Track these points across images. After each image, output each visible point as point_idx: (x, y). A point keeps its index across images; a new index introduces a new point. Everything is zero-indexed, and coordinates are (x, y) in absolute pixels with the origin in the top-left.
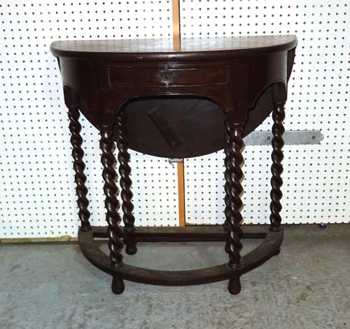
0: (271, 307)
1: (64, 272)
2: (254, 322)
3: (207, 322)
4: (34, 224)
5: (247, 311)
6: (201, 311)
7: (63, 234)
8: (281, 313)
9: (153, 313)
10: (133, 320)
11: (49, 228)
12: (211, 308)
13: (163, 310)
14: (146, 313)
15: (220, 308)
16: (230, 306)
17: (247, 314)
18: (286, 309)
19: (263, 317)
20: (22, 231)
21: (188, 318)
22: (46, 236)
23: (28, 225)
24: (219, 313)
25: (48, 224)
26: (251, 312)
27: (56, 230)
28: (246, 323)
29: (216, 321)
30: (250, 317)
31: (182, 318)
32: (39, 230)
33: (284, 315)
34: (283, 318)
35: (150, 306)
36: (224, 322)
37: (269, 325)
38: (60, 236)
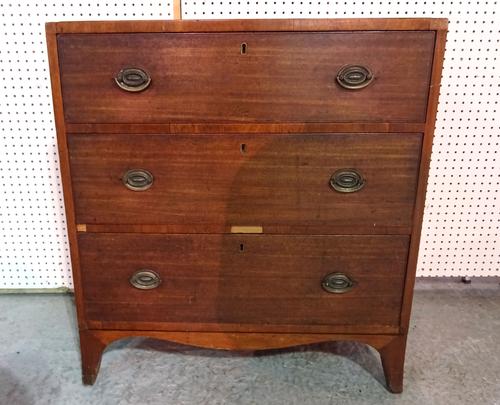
0: (276, 368)
1: (53, 326)
2: (256, 388)
3: (202, 387)
4: (29, 274)
5: (248, 374)
6: (196, 373)
7: (60, 285)
8: (287, 377)
9: (141, 376)
10: (117, 384)
11: (44, 279)
12: (208, 370)
13: (154, 371)
14: (133, 376)
15: (218, 369)
16: (230, 368)
17: (248, 378)
18: (293, 372)
19: (267, 382)
20: (16, 281)
21: (180, 382)
22: (42, 287)
23: (22, 274)
24: (216, 377)
25: (44, 274)
26: (253, 376)
27: (52, 281)
28: (247, 389)
29: (212, 386)
30: (251, 382)
31: (173, 382)
32: (33, 280)
33: (290, 379)
34: (290, 384)
35: (140, 367)
36: (221, 388)
37: (272, 391)
38: (57, 287)
